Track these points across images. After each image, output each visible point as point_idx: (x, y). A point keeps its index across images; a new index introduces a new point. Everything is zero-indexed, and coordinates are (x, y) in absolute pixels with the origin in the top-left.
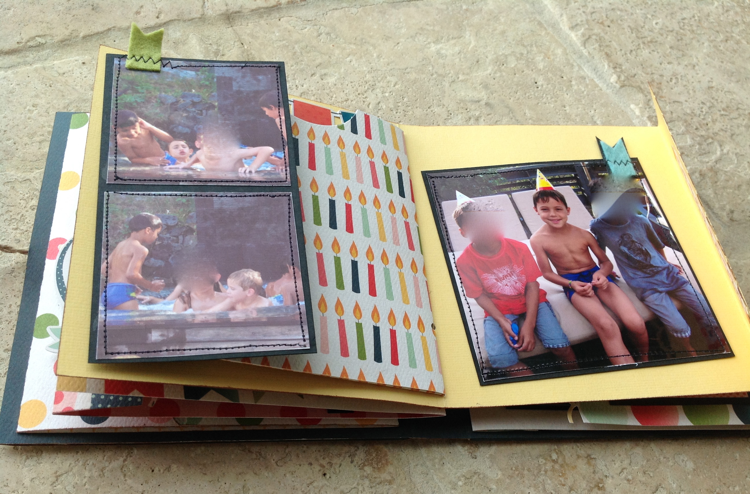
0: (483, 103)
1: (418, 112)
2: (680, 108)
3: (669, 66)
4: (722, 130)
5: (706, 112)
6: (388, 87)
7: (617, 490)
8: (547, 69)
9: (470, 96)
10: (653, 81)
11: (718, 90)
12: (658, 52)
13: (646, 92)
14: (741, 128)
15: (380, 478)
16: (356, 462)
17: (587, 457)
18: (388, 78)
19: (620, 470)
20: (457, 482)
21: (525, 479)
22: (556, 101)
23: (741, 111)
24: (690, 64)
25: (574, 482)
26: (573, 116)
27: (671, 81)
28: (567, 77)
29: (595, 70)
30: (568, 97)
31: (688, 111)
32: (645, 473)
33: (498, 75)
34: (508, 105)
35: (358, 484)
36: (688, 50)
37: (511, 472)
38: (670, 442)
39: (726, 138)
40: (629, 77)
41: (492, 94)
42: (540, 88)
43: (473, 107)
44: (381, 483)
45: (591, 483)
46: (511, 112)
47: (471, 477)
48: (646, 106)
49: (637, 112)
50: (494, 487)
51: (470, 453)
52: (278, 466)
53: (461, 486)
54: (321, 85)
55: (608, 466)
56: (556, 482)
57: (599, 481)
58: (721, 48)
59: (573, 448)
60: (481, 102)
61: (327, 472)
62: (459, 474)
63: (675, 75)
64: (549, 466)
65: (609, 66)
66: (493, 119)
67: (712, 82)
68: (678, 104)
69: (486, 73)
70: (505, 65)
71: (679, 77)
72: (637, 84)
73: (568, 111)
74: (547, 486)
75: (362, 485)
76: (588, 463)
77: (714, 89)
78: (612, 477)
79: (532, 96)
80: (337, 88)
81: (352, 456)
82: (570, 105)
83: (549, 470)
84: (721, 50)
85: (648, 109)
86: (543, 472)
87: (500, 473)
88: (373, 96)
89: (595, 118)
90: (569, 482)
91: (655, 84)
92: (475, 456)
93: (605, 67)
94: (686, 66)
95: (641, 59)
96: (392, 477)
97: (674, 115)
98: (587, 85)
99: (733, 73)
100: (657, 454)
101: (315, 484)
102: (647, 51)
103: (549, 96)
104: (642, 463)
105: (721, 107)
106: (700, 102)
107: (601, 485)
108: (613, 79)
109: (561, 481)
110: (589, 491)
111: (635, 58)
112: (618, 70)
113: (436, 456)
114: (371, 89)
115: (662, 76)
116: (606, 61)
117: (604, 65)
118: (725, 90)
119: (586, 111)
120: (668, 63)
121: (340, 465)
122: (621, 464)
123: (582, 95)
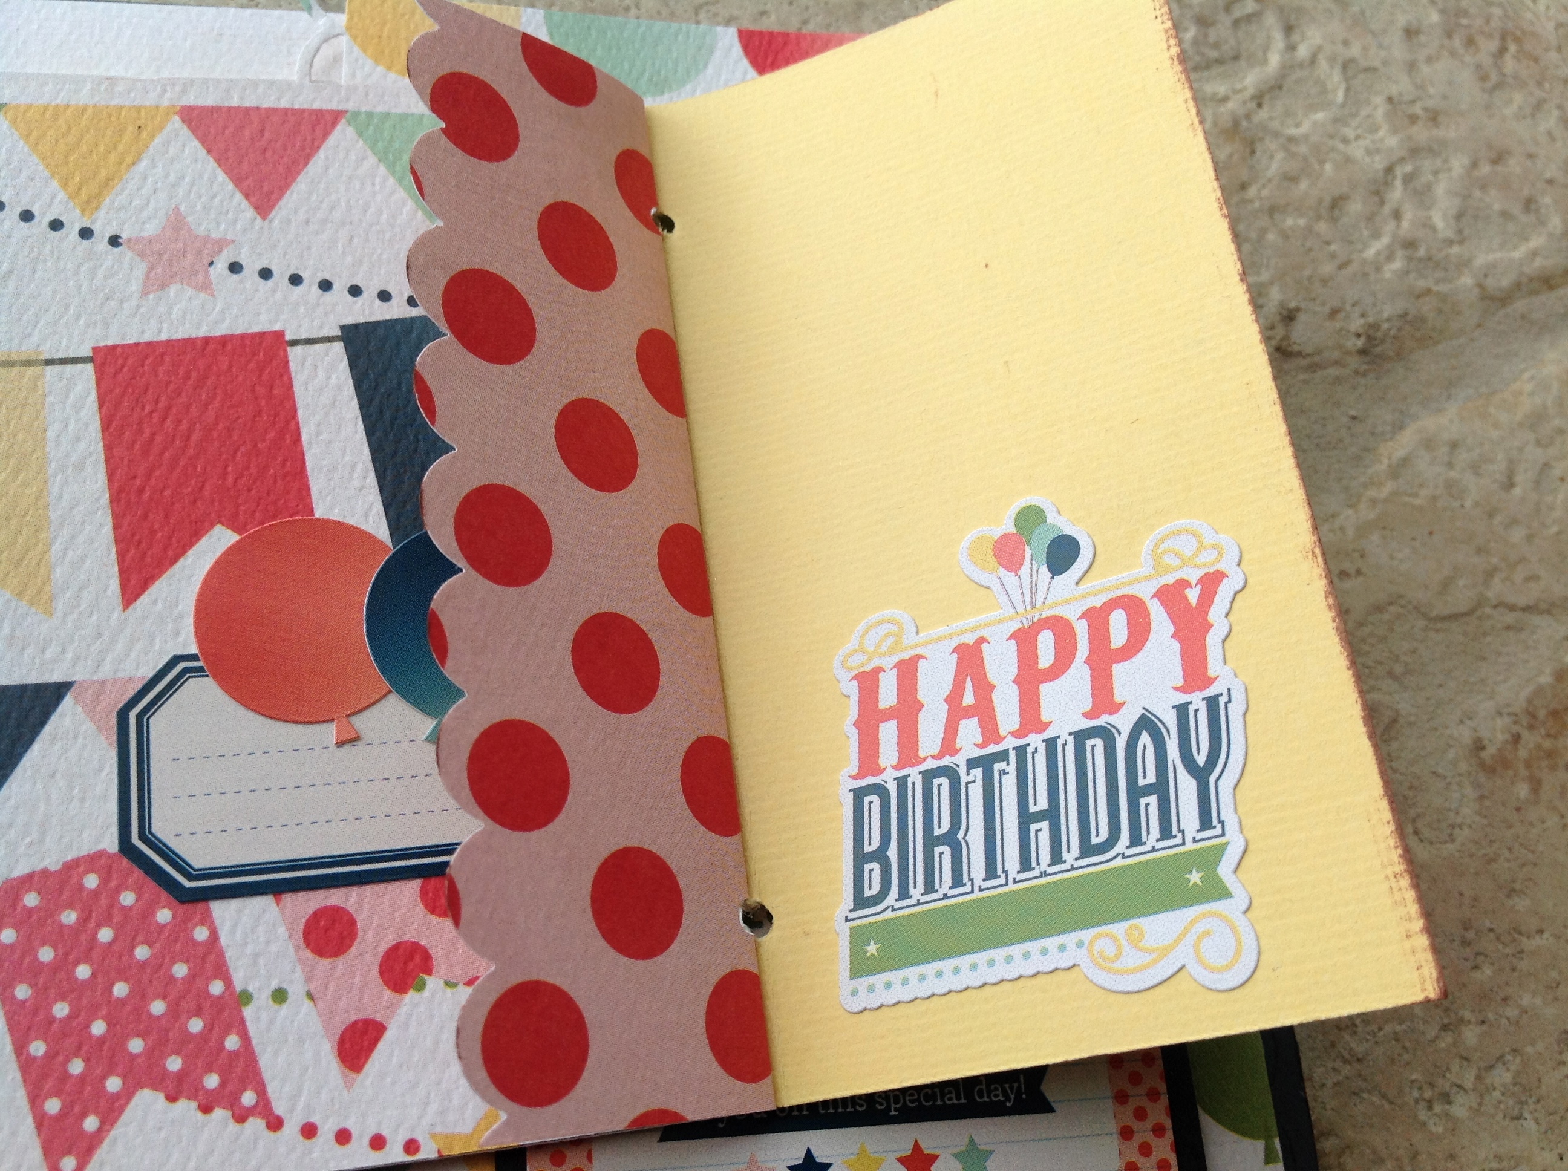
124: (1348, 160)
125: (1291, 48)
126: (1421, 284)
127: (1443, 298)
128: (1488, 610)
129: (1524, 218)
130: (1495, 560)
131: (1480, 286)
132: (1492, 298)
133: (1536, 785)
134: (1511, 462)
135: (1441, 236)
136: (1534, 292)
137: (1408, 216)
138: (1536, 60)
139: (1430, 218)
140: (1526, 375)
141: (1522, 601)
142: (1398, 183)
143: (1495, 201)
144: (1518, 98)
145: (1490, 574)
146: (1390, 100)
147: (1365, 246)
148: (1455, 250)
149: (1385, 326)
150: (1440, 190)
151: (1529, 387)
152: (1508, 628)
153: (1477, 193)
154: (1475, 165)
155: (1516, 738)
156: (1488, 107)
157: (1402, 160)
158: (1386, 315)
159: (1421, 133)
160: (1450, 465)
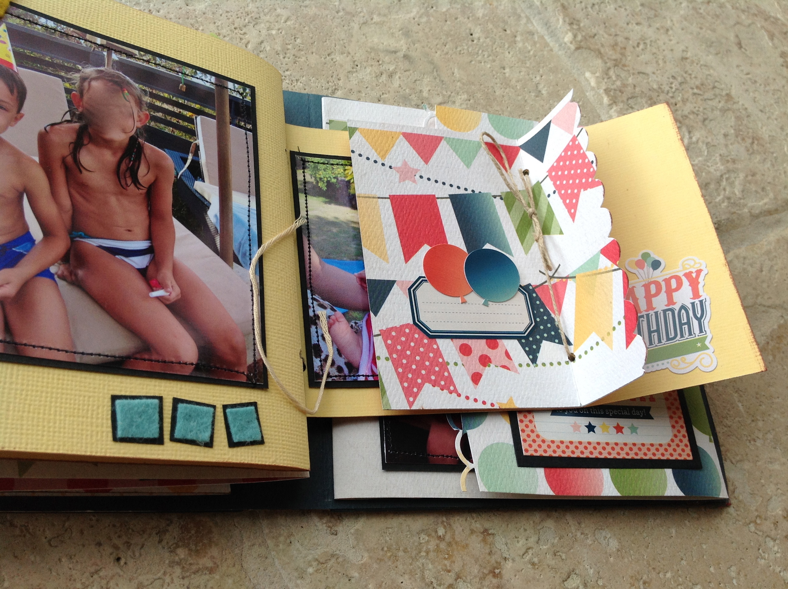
0: (401, 54)
1: (313, 59)
2: (645, 81)
3: (637, 28)
4: (693, 113)
5: (677, 89)
6: (277, 22)
7: (517, 577)
8: (487, 18)
9: (385, 44)
10: (616, 44)
11: (693, 62)
12: (626, 9)
13: (606, 58)
14: (715, 112)
15: (198, 564)
16: (165, 541)
17: (484, 532)
18: (279, 11)
19: (524, 550)
20: (307, 569)
21: (398, 563)
22: (494, 61)
23: (717, 91)
24: (662, 27)
25: (463, 566)
26: (513, 82)
27: (638, 46)
28: (511, 31)
29: (547, 24)
30: (510, 56)
31: (655, 86)
32: (555, 555)
33: (424, 20)
34: (432, 60)
35: (165, 573)
36: (661, 9)
37: (381, 553)
38: (591, 512)
39: (697, 122)
40: (587, 38)
41: (414, 45)
42: (475, 42)
43: (387, 59)
44: (197, 571)
45: (485, 568)
46: (435, 70)
47: (326, 562)
48: (605, 76)
49: (593, 83)
50: (356, 575)
51: (329, 527)
52: (50, 545)
53: (310, 575)
54: (184, 12)
55: (509, 545)
56: (439, 567)
57: (495, 565)
58: (702, 11)
59: (466, 520)
60: (398, 54)
61: (121, 555)
62: (310, 557)
63: (643, 39)
64: (432, 546)
65: (565, 21)
66: (411, 77)
67: (687, 52)
68: (644, 76)
69: (408, 16)
70: (434, 8)
71: (648, 42)
72: (597, 47)
73: (507, 75)
74: (427, 573)
75: (170, 575)
76: (484, 540)
77: (688, 61)
78: (513, 560)
79: (464, 51)
80: (206, 18)
81: (161, 533)
82: (511, 67)
83: (432, 549)
84: (701, 14)
85: (606, 80)
86: (423, 554)
87: (366, 555)
88: (255, 32)
89: (540, 87)
90: (457, 567)
91: (618, 48)
92: (336, 531)
93: (559, 22)
94: (658, 29)
95: (604, 16)
96: (215, 563)
97: (637, 89)
98: (535, 43)
99: (712, 43)
100: (573, 528)
101: (101, 574)
102: (612, 6)
103: (486, 54)
104: (552, 541)
105: (694, 84)
106: (670, 77)
107: (497, 571)
108: (568, 37)
109: (446, 565)
110: (481, 579)
111: (598, 14)
112: (575, 27)
113: (282, 532)
114: (254, 23)
115: (627, 39)
116: (561, 14)
117: (558, 20)
118: (701, 63)
119: (531, 76)
120: (637, 24)
121: (142, 547)
122: (525, 542)
123: (527, 55)
124: (709, 172)
125: (691, 138)
126: (733, 210)
127: (739, 215)
128: (757, 306)
129: (762, 193)
130: (759, 292)
131: (750, 212)
132: (754, 216)
133: (774, 356)
134: (762, 264)
135: (737, 196)
136: (765, 216)
137: (728, 189)
138: (763, 146)
139: (734, 191)
140: (764, 240)
141: (767, 304)
142: (724, 180)
143: (753, 188)
144: (758, 157)
145: (757, 296)
146: (720, 155)
147: (716, 198)
148: (742, 201)
149: (723, 222)
150: (737, 183)
151: (766, 243)
152: (763, 312)
153: (748, 185)
154: (747, 176)
155: (768, 343)
156: (750, 159)
157: (725, 173)
158: (723, 218)
159: (730, 166)
160: (744, 264)
